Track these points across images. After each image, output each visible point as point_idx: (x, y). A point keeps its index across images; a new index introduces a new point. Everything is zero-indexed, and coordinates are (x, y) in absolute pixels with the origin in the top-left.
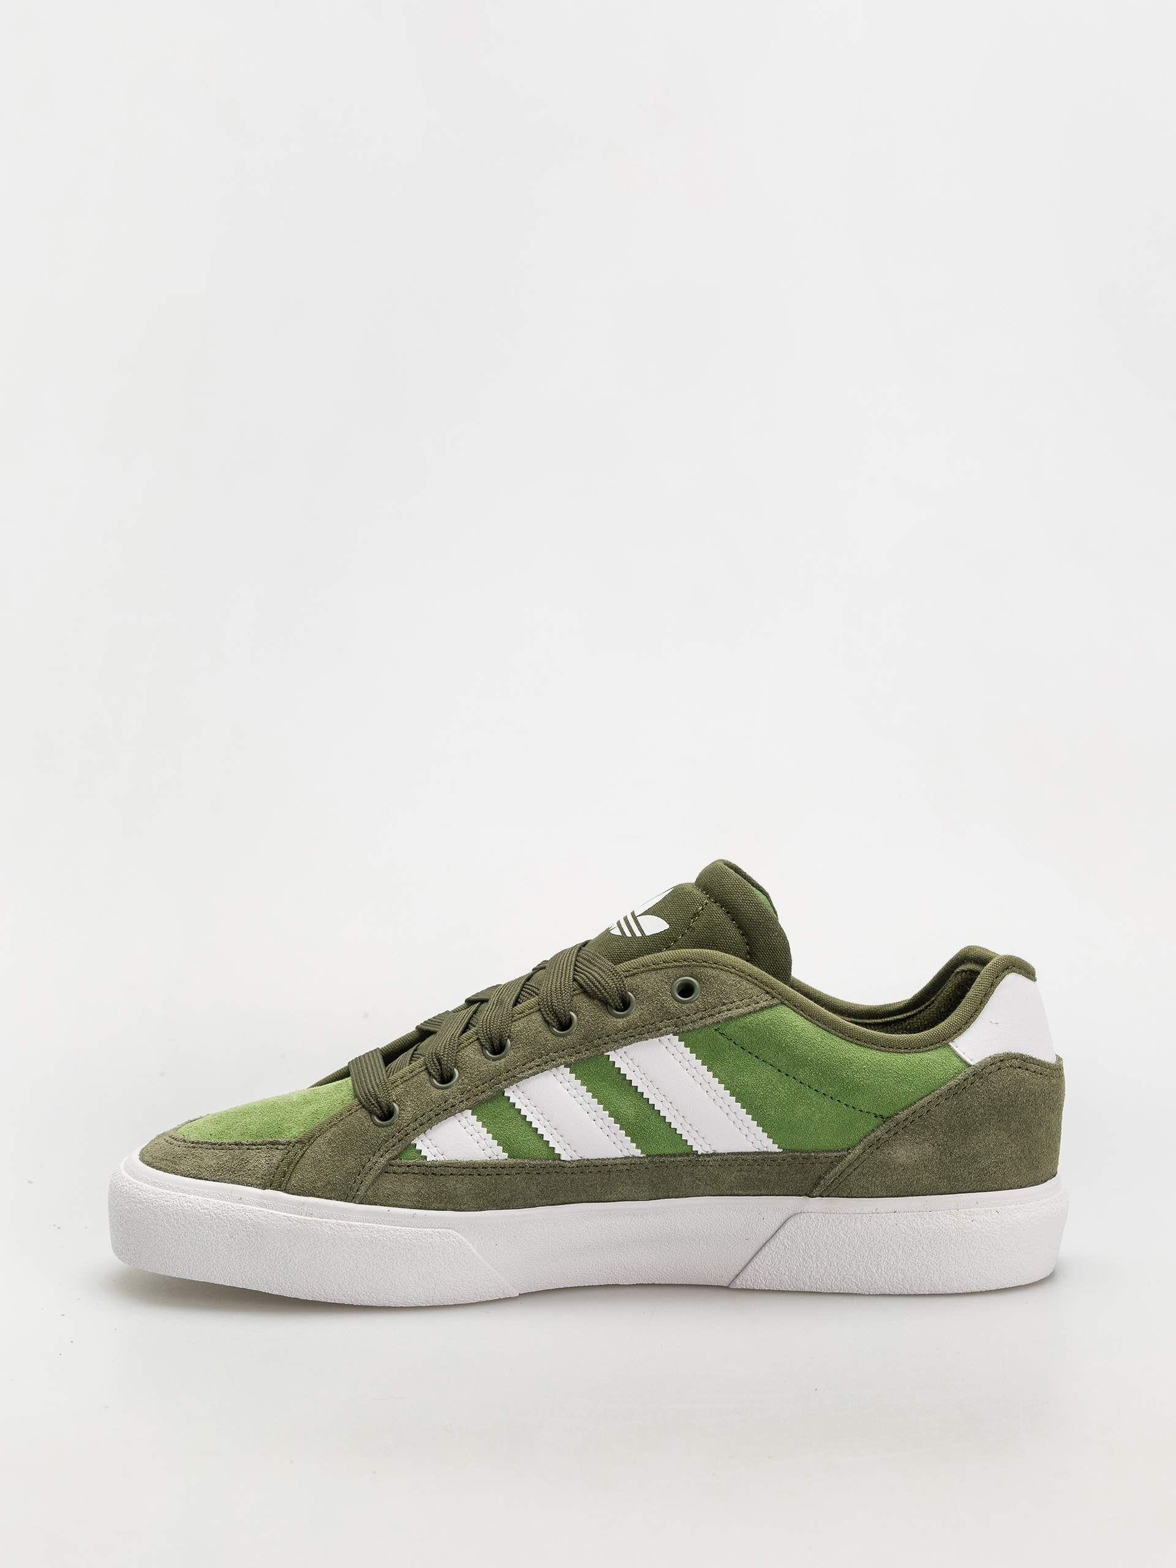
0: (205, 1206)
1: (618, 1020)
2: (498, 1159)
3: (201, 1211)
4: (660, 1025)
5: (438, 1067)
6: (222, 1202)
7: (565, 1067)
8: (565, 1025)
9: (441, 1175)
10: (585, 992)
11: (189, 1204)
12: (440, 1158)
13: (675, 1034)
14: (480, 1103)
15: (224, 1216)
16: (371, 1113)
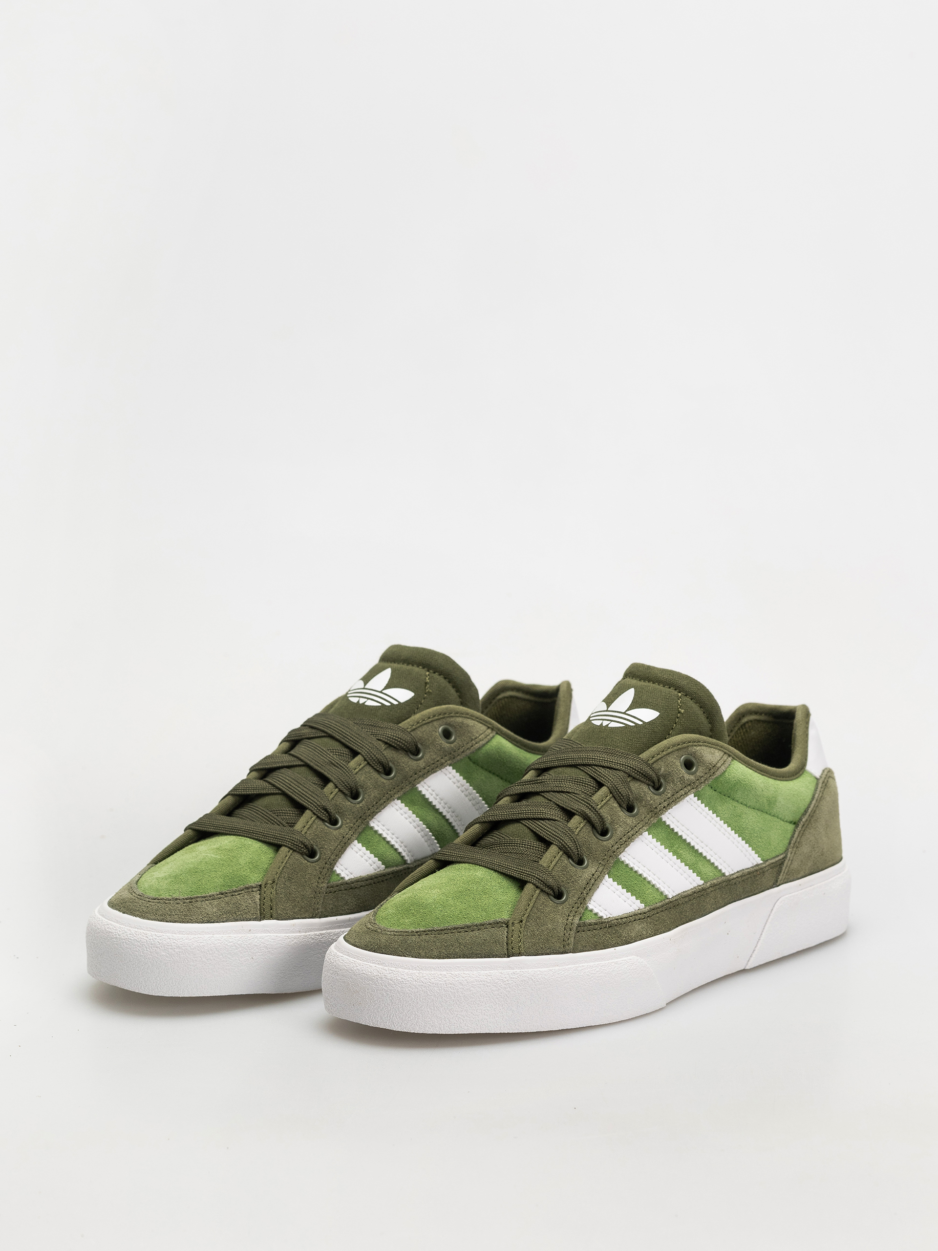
0: (231, 941)
1: (418, 762)
2: (380, 871)
3: (228, 944)
4: (443, 761)
5: (327, 815)
6: (240, 935)
7: (398, 799)
8: (387, 771)
9: (356, 888)
10: (390, 746)
11: (219, 941)
12: (352, 877)
13: (450, 765)
14: (360, 834)
15: (244, 945)
16: (302, 854)
